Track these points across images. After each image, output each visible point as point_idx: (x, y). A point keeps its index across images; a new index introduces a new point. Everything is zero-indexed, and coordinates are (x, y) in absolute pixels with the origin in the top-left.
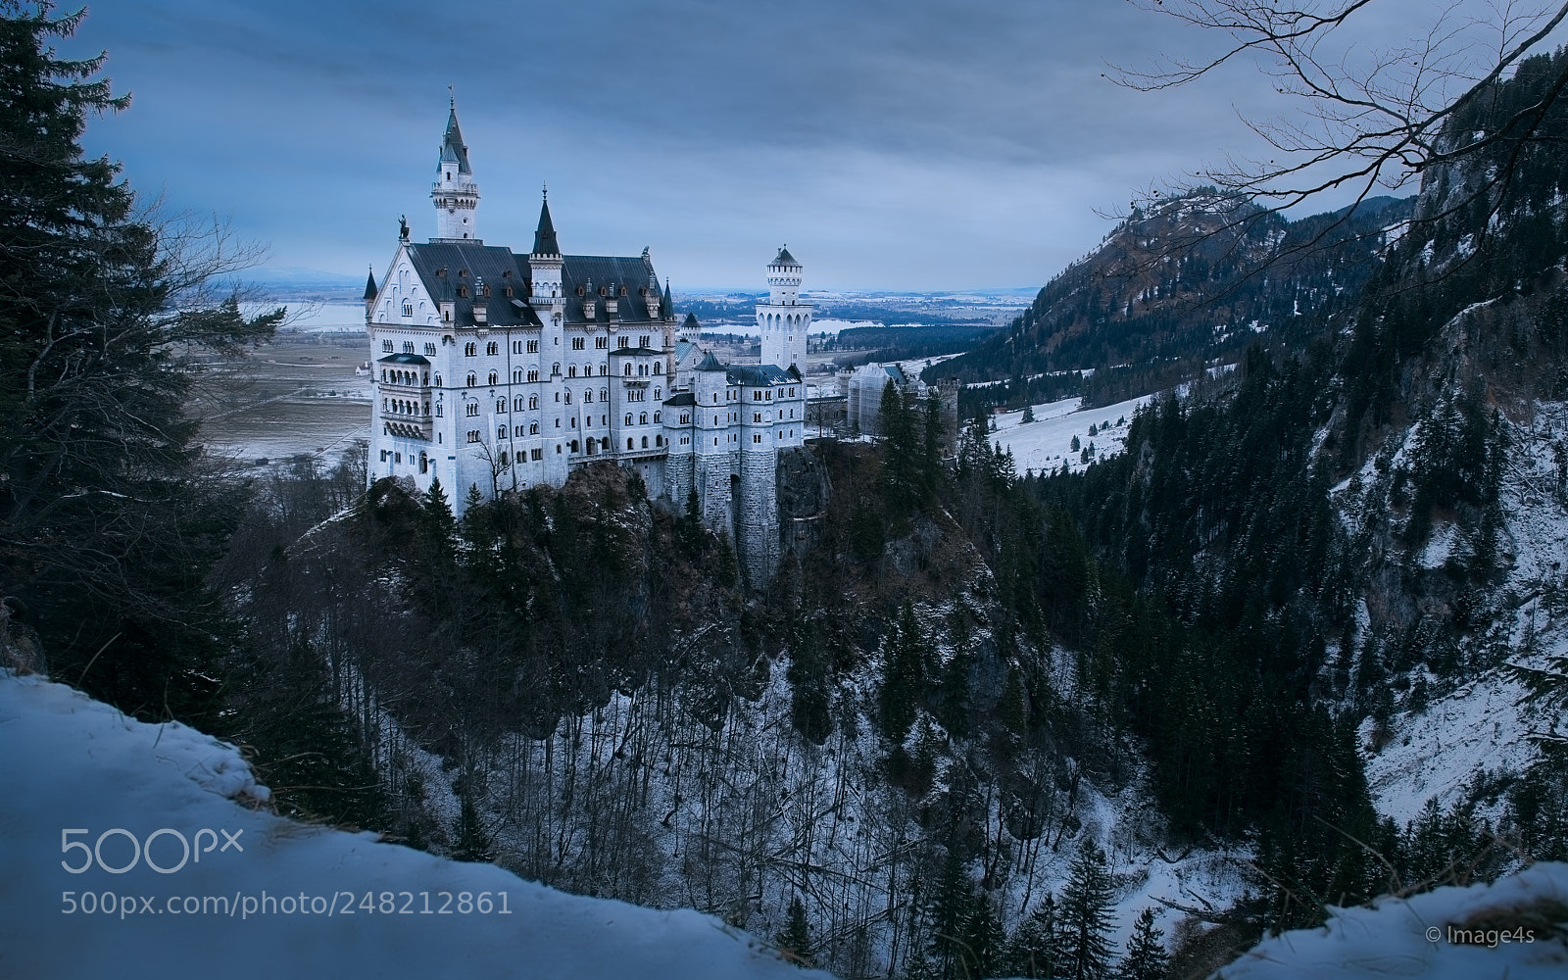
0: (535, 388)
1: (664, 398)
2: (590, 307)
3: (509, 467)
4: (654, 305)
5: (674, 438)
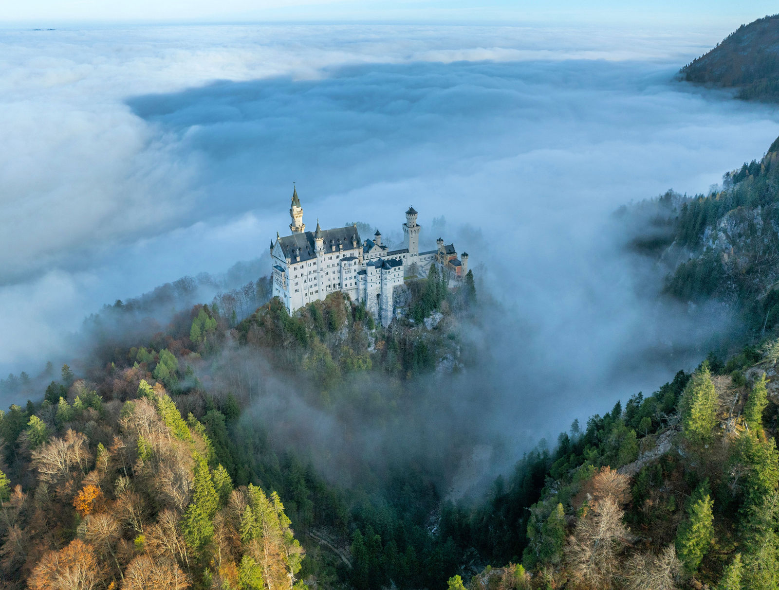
0: (316, 274)
1: (357, 271)
2: (334, 248)
3: (308, 297)
4: (355, 243)
5: (360, 283)
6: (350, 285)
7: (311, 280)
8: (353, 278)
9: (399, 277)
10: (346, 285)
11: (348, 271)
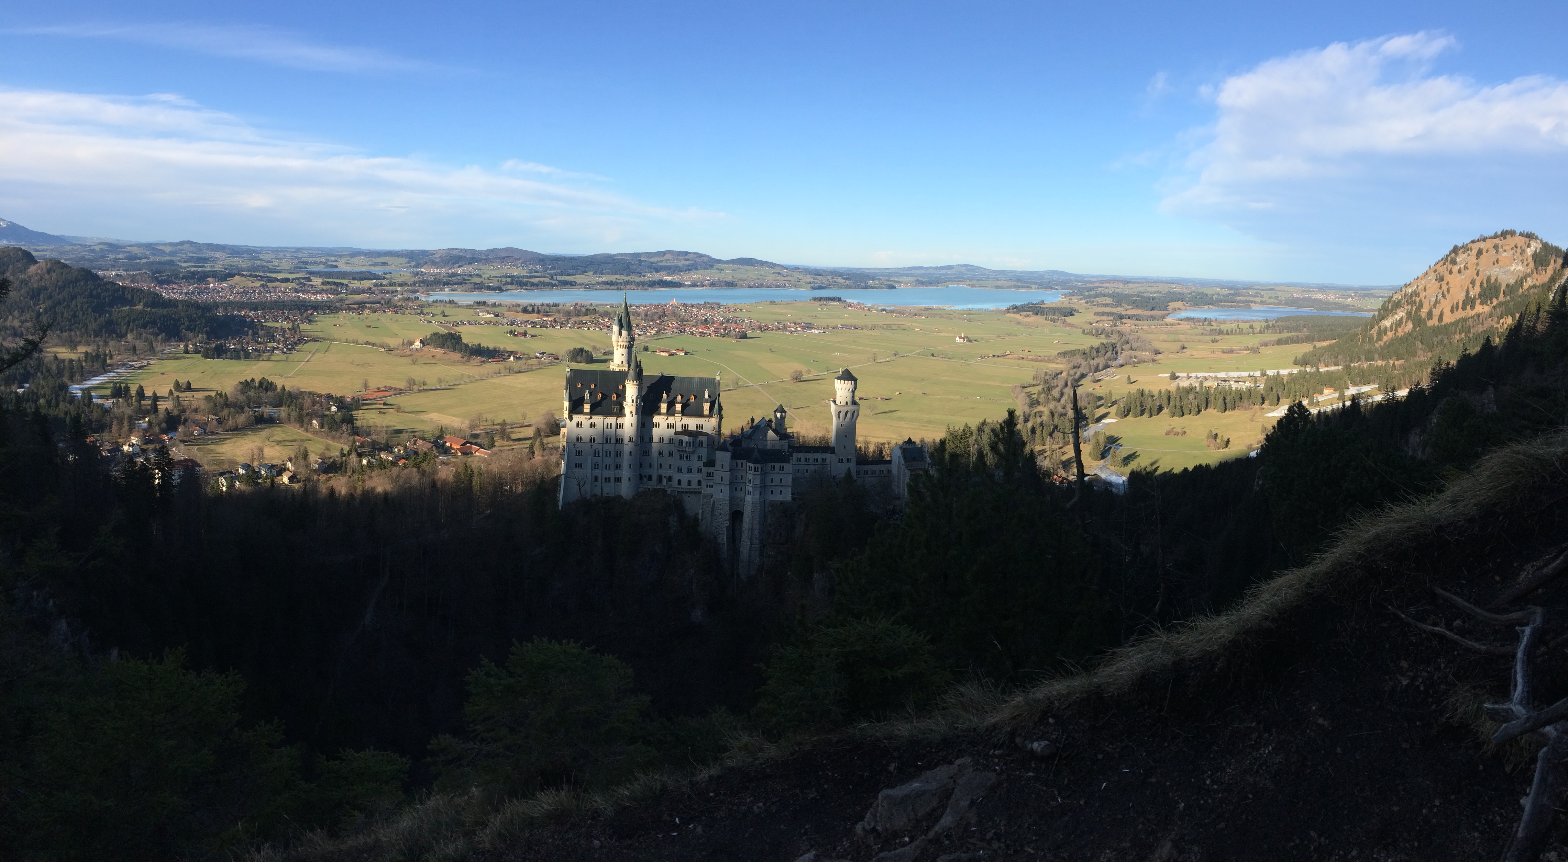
0: (619, 447)
1: (704, 460)
2: (664, 407)
3: (599, 483)
4: (706, 406)
5: (704, 483)
6: (687, 484)
7: (608, 454)
8: (695, 470)
9: (781, 484)
10: (680, 480)
11: (685, 455)
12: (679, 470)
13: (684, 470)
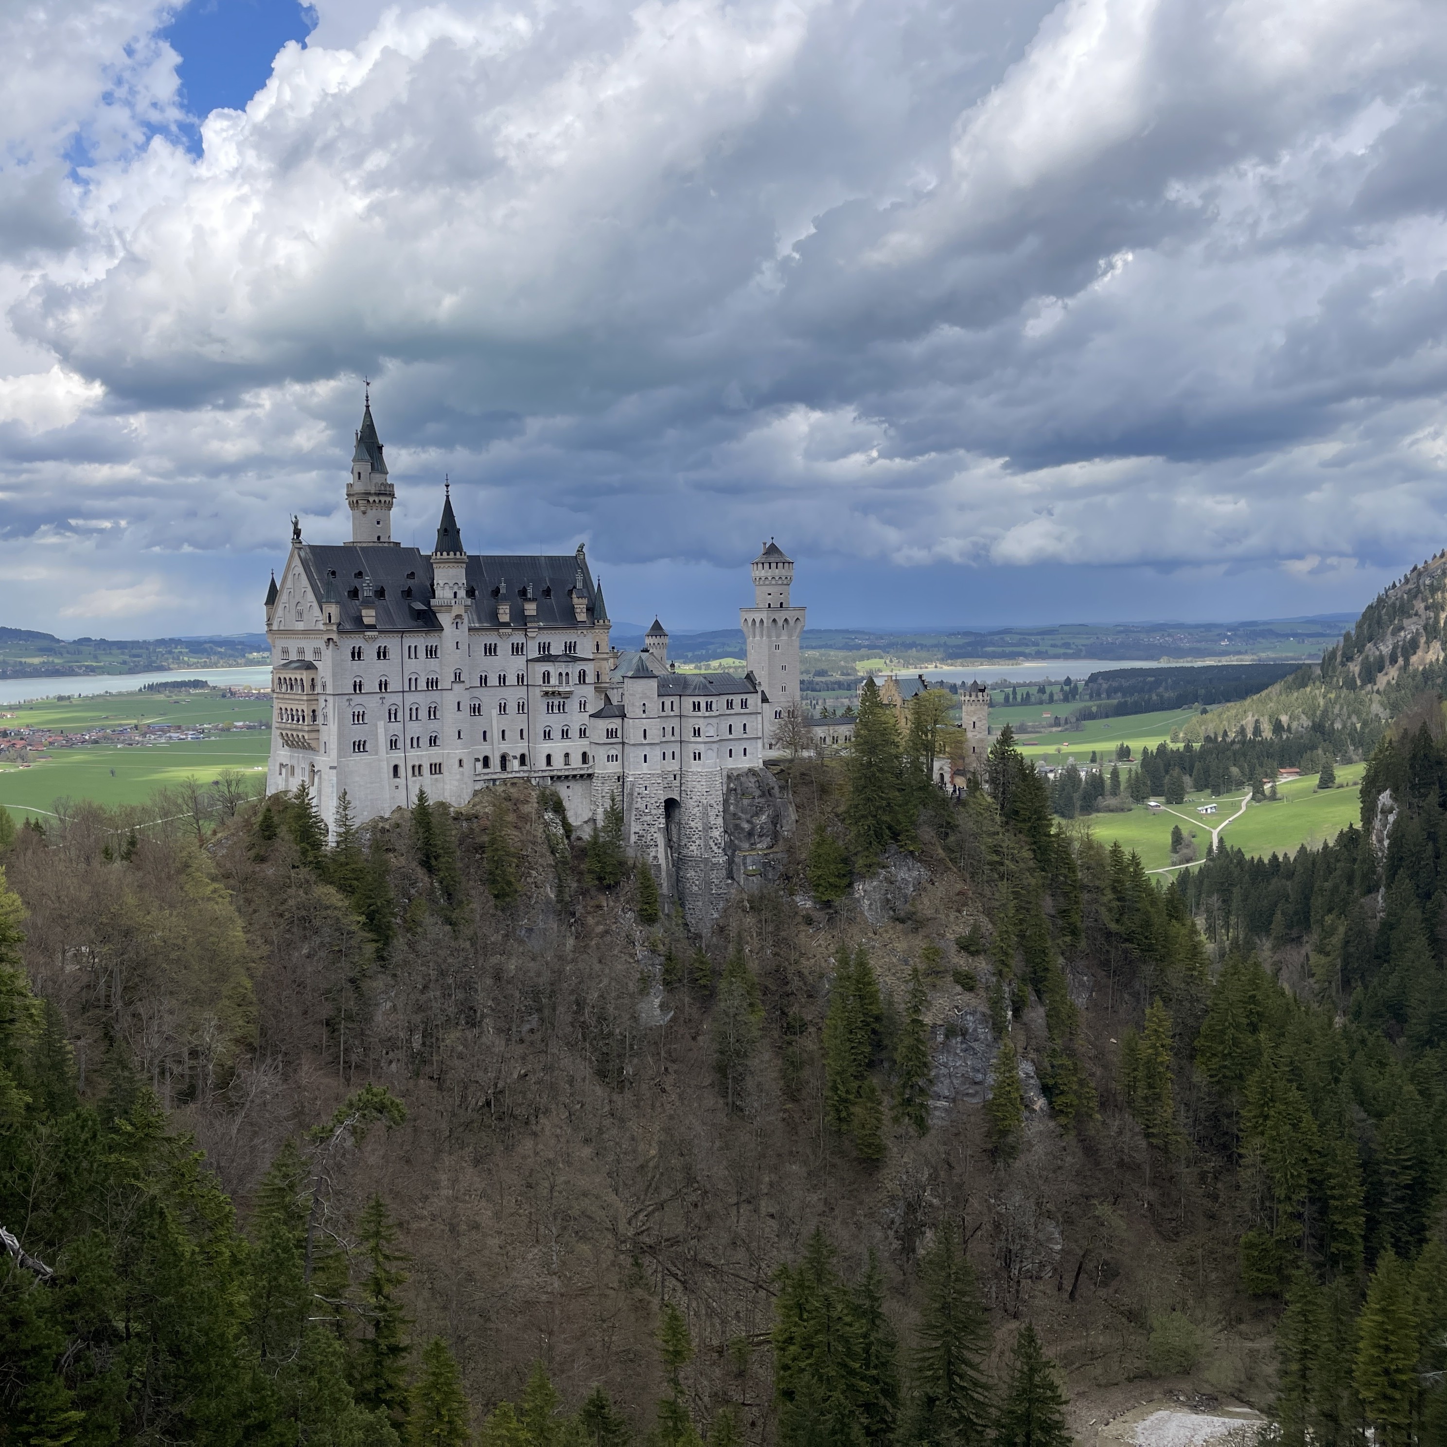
0: (434, 696)
1: (591, 709)
2: (504, 613)
3: (401, 781)
4: (581, 606)
5: (600, 755)
6: (562, 760)
7: (414, 714)
8: (574, 732)
9: (745, 736)
10: (549, 757)
11: (556, 703)
12: (547, 735)
13: (556, 734)
